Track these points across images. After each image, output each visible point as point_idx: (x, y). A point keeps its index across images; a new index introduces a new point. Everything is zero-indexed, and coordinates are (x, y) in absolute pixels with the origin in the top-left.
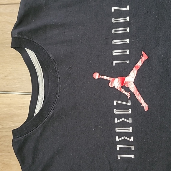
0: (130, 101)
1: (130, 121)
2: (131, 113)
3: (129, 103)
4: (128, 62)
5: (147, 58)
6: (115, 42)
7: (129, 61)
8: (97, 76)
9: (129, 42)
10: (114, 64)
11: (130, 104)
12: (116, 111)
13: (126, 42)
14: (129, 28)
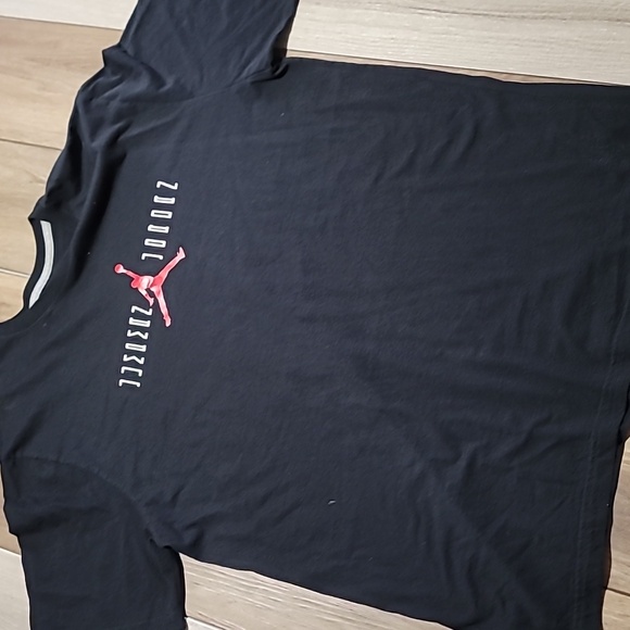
0: (151, 310)
1: (145, 337)
2: (149, 326)
3: (150, 313)
4: (161, 258)
5: (184, 256)
6: (151, 228)
8: (121, 270)
9: (167, 232)
10: (143, 258)
12: (132, 321)
14: (171, 213)
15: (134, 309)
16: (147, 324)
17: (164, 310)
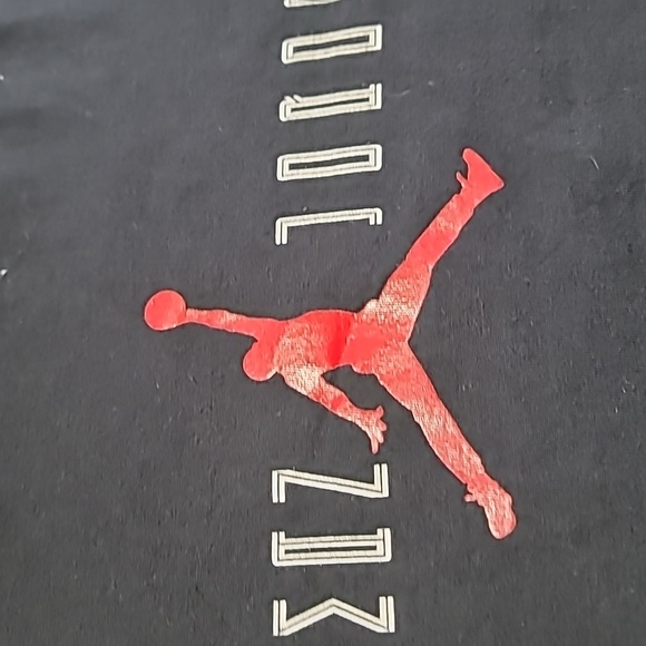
1: (382, 620)
2: (388, 558)
3: (379, 486)
4: (375, 216)
5: (497, 184)
6: (293, 110)
7: (379, 212)
9: (379, 106)
10: (281, 237)
11: (386, 494)
12: (285, 551)
13: (363, 107)
14: (379, 28)
15: (281, 482)
16: (380, 547)
17: (463, 460)
